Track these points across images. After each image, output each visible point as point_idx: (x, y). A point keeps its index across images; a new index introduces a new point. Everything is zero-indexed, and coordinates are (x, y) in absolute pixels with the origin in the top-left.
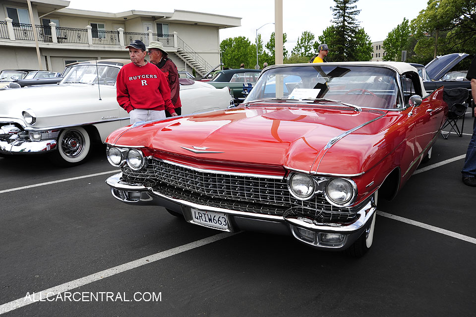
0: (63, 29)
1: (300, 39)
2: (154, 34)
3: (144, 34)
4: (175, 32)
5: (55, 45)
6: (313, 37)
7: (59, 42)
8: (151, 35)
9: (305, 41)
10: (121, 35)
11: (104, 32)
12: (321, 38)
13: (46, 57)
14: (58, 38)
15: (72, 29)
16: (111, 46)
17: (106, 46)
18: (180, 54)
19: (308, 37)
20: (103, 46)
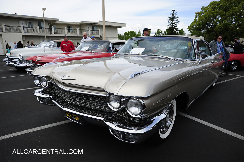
0: (56, 29)
1: (156, 32)
2: (91, 30)
3: (87, 30)
4: (99, 29)
5: (53, 35)
6: (162, 32)
7: (54, 34)
8: (89, 30)
9: (159, 33)
10: (78, 31)
11: (72, 29)
12: (165, 32)
13: (50, 39)
14: (54, 32)
15: (59, 29)
16: (74, 35)
17: (72, 35)
18: (101, 37)
19: (159, 32)
20: (71, 35)
